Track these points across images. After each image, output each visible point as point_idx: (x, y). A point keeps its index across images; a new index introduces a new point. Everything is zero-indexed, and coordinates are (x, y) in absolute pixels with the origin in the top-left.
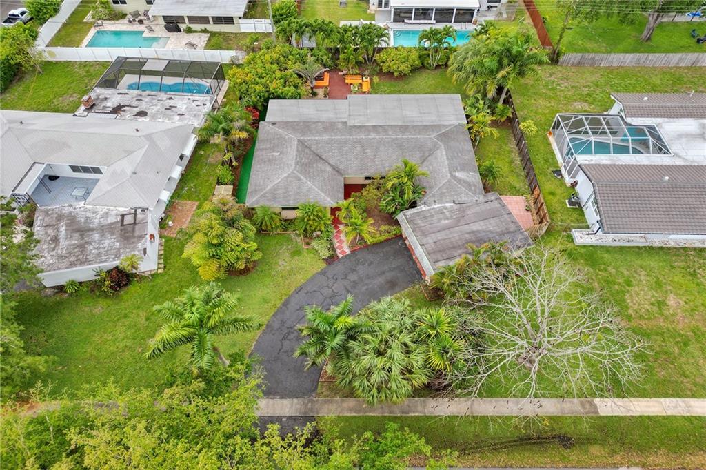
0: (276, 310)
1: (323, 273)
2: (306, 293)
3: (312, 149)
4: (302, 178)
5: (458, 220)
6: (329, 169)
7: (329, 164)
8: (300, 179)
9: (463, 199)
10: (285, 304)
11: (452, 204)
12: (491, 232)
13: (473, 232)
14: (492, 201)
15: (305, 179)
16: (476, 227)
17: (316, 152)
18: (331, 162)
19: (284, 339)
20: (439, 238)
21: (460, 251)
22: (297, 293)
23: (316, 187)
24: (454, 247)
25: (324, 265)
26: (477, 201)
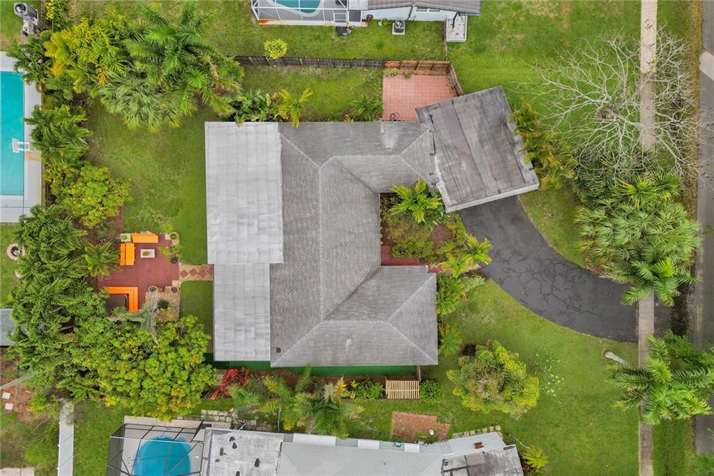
0: (547, 321)
1: (501, 282)
2: (527, 295)
3: (339, 303)
4: (398, 311)
5: (461, 154)
6: (373, 283)
7: (364, 282)
8: (401, 313)
9: (428, 144)
10: (540, 313)
11: (436, 157)
12: (481, 125)
13: (481, 141)
14: (431, 116)
15: (401, 308)
16: (473, 137)
17: (344, 299)
18: (360, 280)
19: (579, 310)
20: (490, 174)
21: (510, 157)
22: (527, 303)
23: (410, 295)
24: (504, 162)
25: (491, 281)
26: (430, 131)
